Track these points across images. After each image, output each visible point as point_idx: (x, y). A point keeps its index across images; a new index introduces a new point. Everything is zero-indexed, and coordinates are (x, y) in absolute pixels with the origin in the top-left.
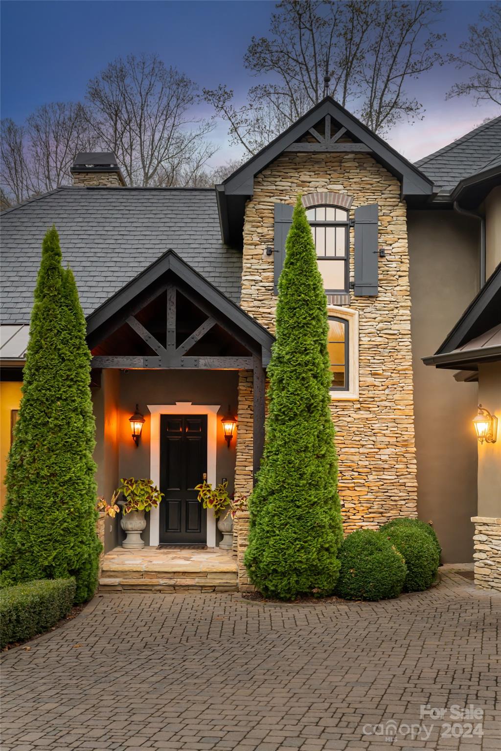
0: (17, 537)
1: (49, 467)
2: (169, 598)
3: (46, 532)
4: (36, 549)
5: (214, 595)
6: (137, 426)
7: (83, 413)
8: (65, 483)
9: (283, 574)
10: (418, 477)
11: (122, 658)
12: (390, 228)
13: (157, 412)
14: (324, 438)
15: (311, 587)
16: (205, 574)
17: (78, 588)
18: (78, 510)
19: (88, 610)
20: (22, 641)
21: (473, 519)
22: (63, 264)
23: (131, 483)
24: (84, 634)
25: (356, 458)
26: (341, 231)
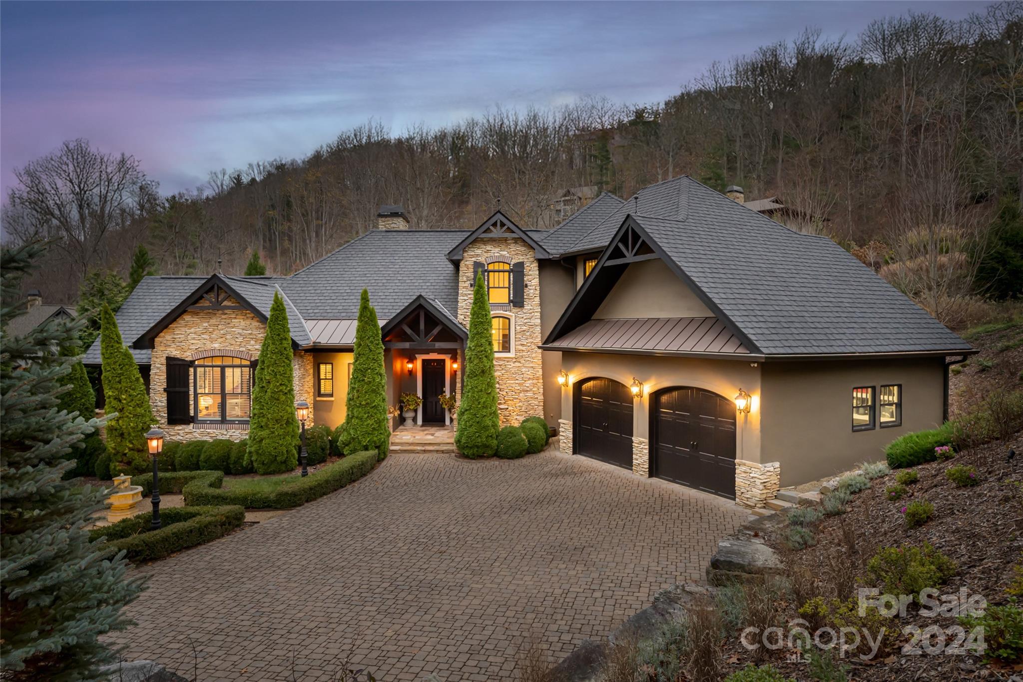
0: (352, 432)
1: (365, 400)
2: (422, 456)
3: (364, 430)
4: (360, 438)
5: (442, 455)
6: (410, 366)
7: (381, 375)
8: (373, 407)
9: (471, 448)
10: (544, 394)
11: (394, 490)
12: (530, 273)
13: (420, 358)
14: (490, 385)
15: (484, 453)
16: (439, 444)
17: (379, 454)
18: (378, 419)
19: (384, 463)
20: (354, 481)
21: (560, 421)
22: (370, 304)
23: (407, 395)
24: (381, 477)
25: (514, 385)
26: (507, 274)
